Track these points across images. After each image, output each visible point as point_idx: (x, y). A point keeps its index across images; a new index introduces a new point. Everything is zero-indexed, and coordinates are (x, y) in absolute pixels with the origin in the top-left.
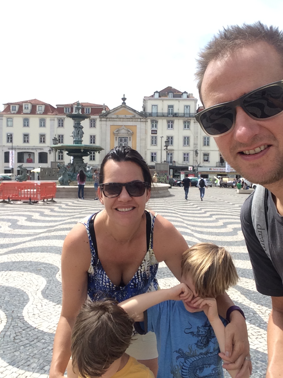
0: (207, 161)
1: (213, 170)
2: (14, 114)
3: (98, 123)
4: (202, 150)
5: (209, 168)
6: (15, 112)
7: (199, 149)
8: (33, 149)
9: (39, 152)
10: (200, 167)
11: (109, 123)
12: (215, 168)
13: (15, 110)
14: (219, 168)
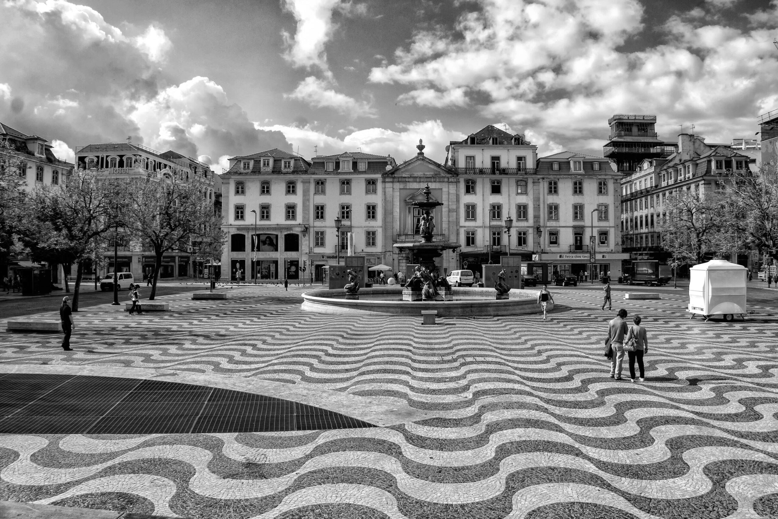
0: (555, 243)
1: (565, 258)
2: (246, 174)
3: (379, 186)
4: (547, 227)
5: (559, 255)
6: (249, 171)
7: (542, 224)
8: (275, 229)
9: (286, 233)
10: (545, 253)
11: (397, 186)
12: (568, 255)
13: (248, 167)
14: (574, 255)
